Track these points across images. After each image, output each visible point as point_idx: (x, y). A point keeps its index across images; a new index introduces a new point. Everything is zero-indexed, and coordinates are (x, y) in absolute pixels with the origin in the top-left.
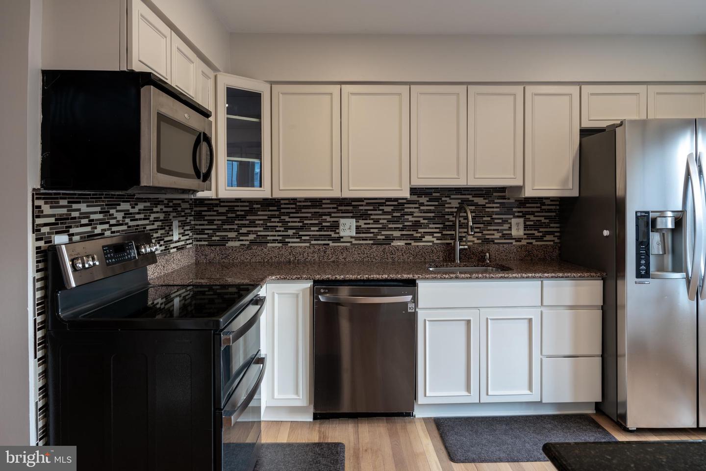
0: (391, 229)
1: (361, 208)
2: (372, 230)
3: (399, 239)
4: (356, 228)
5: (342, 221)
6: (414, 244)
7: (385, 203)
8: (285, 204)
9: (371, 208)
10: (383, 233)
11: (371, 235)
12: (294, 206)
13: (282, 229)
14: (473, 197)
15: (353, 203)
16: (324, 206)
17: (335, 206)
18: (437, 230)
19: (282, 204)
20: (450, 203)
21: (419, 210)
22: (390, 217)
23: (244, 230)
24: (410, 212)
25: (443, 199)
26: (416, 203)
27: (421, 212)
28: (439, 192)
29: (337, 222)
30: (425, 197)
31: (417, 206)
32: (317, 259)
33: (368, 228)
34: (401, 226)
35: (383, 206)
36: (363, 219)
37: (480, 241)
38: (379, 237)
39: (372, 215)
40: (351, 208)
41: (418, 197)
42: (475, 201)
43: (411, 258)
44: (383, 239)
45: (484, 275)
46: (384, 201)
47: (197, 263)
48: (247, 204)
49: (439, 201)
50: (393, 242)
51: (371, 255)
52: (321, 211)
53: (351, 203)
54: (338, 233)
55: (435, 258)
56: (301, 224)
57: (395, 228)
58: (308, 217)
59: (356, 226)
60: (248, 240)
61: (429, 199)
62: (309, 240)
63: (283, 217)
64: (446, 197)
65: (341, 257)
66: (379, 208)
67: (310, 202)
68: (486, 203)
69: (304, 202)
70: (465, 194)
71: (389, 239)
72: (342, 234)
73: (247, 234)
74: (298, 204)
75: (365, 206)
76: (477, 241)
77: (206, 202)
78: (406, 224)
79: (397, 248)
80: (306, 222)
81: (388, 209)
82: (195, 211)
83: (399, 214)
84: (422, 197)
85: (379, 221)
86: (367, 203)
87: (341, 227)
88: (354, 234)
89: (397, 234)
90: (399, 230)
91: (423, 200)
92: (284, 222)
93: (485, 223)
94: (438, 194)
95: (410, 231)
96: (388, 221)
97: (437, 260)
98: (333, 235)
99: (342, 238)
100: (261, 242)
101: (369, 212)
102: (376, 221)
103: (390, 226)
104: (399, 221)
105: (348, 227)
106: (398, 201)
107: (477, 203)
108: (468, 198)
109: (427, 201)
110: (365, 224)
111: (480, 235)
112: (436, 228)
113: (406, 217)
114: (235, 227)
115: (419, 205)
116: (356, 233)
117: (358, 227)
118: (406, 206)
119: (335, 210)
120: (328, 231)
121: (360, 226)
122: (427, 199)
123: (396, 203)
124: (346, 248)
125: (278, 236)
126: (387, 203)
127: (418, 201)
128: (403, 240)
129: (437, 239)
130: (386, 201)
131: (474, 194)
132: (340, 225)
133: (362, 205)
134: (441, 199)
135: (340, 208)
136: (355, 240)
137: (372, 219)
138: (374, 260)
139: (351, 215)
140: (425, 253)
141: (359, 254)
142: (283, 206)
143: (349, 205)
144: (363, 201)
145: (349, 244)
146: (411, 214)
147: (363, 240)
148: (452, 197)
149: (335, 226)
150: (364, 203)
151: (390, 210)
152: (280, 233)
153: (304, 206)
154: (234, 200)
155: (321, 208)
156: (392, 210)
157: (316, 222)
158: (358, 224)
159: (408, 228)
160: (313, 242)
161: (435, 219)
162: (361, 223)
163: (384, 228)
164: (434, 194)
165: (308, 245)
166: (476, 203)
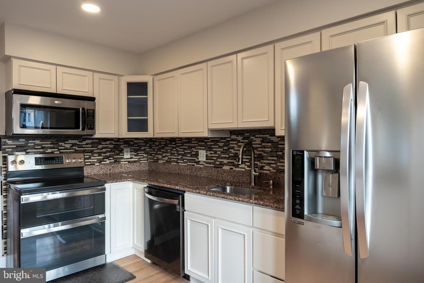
0: (222, 158)
1: (208, 143)
2: (213, 158)
3: (227, 165)
4: (206, 156)
5: (200, 151)
6: (234, 169)
7: (220, 141)
8: (178, 141)
9: (213, 143)
10: (219, 160)
11: (213, 161)
12: (181, 142)
13: (177, 155)
14: (270, 136)
15: (205, 141)
16: (193, 142)
17: (197, 142)
18: (248, 160)
19: (176, 141)
20: (255, 141)
21: (238, 146)
22: (222, 150)
23: (164, 155)
24: (233, 147)
25: (251, 138)
26: (235, 141)
27: (238, 147)
28: (248, 133)
29: (198, 152)
30: (240, 136)
31: (236, 142)
32: (189, 174)
33: (211, 156)
34: (227, 156)
35: (218, 142)
36: (209, 151)
38: (217, 163)
39: (213, 148)
40: (203, 143)
41: (237, 136)
42: (271, 140)
43: (232, 179)
44: (219, 164)
45: (214, 194)
46: (219, 139)
47: (149, 170)
48: (165, 141)
49: (249, 139)
50: (223, 166)
51: (212, 174)
52: (191, 145)
53: (204, 141)
54: (198, 159)
55: (245, 180)
56: (183, 153)
57: (225, 157)
58: (186, 149)
59: (206, 155)
60: (165, 160)
61: (243, 138)
62: (186, 162)
63: (177, 148)
64: (253, 136)
65: (199, 174)
66: (216, 144)
67: (187, 140)
68: (279, 141)
69: (185, 139)
70: (265, 134)
71: (222, 164)
72: (200, 160)
73: (165, 157)
74: (183, 141)
75: (210, 142)
77: (153, 140)
78: (230, 155)
79: (225, 171)
80: (185, 151)
81: (221, 144)
82: (149, 144)
83: (226, 148)
84: (239, 136)
85: (217, 152)
86: (211, 141)
87: (199, 155)
88: (205, 160)
89: (225, 161)
90: (227, 159)
91: (240, 138)
92: (177, 151)
93: (278, 157)
94: (248, 134)
95: (232, 159)
96: (221, 153)
97: (246, 182)
98: (197, 160)
99: (200, 162)
100: (169, 162)
101: (212, 146)
102: (215, 152)
103: (222, 156)
104: (227, 153)
105: (202, 155)
106: (226, 139)
107: (273, 141)
108: (267, 137)
109: (242, 139)
110: (210, 154)
111: (275, 165)
112: (247, 159)
113: (230, 150)
114: (161, 153)
115: (238, 142)
116: (206, 159)
117: (207, 156)
118: (231, 142)
119: (197, 145)
120: (194, 157)
121: (208, 155)
122: (242, 138)
123: (225, 141)
124: (201, 168)
125: (176, 158)
126: (221, 141)
127: (237, 139)
128: (229, 165)
129: (248, 167)
130: (220, 139)
131: (271, 134)
132: (199, 154)
133: (209, 142)
134: (250, 138)
135: (199, 143)
136: (206, 164)
137: (214, 151)
138: (213, 177)
139: (203, 148)
140: (239, 176)
141: (206, 172)
142: (177, 142)
143: (203, 141)
144: (209, 139)
145: (203, 166)
146: (233, 148)
147: (209, 164)
148: (257, 136)
149: (197, 155)
150: (210, 141)
151: (222, 146)
152: (176, 157)
153: (185, 142)
154: (161, 139)
155: (191, 144)
156: (223, 145)
157: (189, 151)
158: (207, 154)
159: (232, 158)
160: (188, 163)
161: (246, 152)
162: (209, 153)
163: (219, 157)
164: (246, 134)
165: (186, 165)
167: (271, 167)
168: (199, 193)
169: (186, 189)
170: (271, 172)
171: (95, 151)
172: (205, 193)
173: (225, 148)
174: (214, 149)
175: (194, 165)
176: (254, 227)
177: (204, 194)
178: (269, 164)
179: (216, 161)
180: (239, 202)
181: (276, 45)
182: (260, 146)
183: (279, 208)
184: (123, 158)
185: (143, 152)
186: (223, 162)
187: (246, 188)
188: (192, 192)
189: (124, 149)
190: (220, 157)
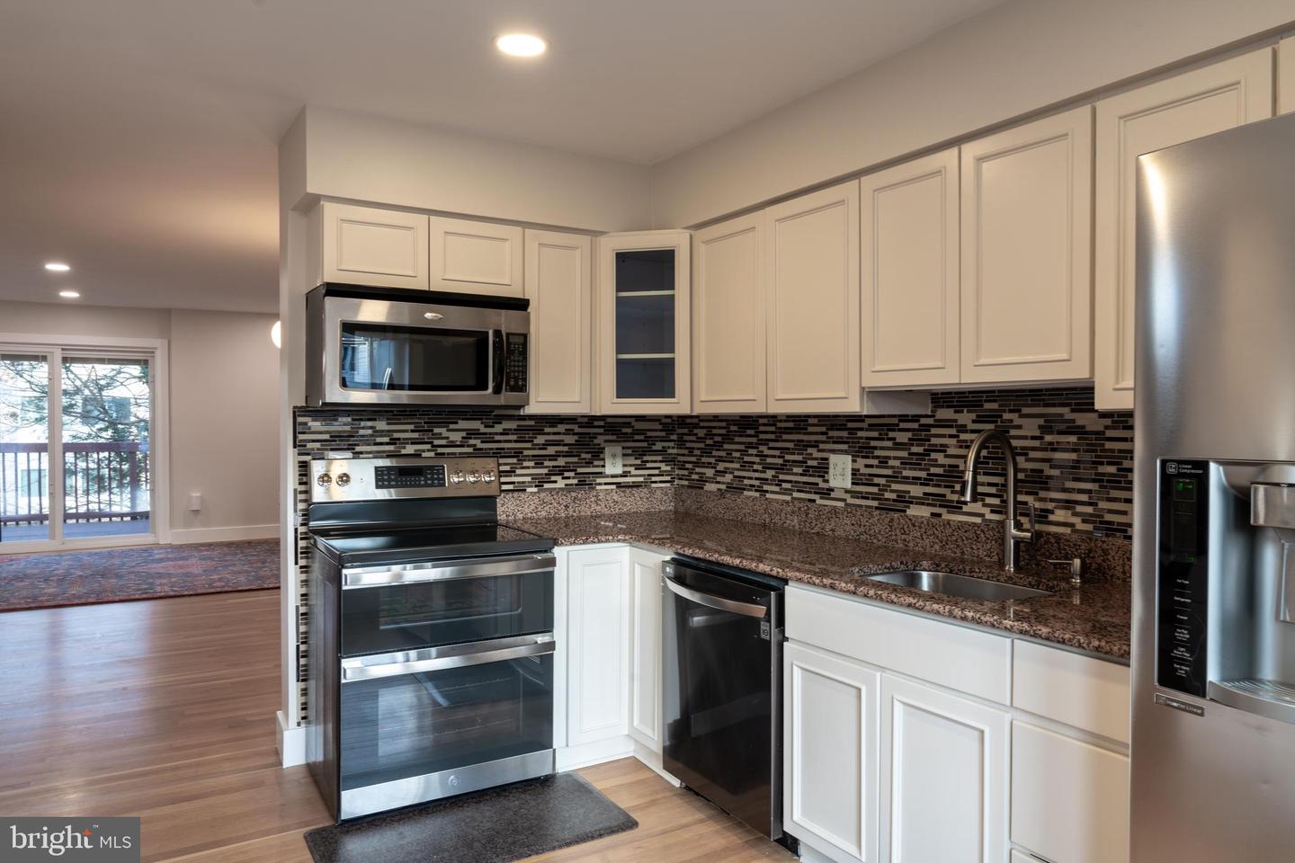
0: (906, 480)
1: (860, 434)
2: (876, 480)
3: (920, 502)
4: (853, 474)
5: (833, 459)
6: (946, 516)
7: (898, 425)
8: (764, 425)
9: (875, 434)
10: (894, 486)
11: (875, 490)
12: (773, 429)
13: (760, 468)
14: (1073, 411)
15: (850, 425)
16: (810, 429)
17: (824, 429)
18: (993, 490)
19: (760, 425)
20: (1019, 427)
21: (958, 441)
22: (904, 454)
23: (721, 466)
24: (941, 445)
25: (1006, 416)
26: (951, 426)
27: (961, 447)
28: (995, 401)
29: (827, 459)
30: (968, 412)
31: (953, 431)
32: (797, 527)
33: (870, 475)
34: (923, 474)
35: (894, 430)
36: (863, 457)
37: (1089, 527)
38: (887, 495)
39: (875, 448)
40: (845, 434)
41: (956, 412)
42: (1079, 423)
43: (937, 547)
44: (894, 501)
46: (895, 421)
47: (676, 512)
48: (724, 424)
49: (996, 422)
50: (909, 507)
51: (870, 530)
52: (805, 438)
53: (846, 425)
54: (827, 481)
55: (982, 553)
56: (780, 461)
57: (914, 478)
58: (789, 449)
59: (853, 470)
60: (723, 483)
61: (978, 416)
62: (790, 490)
63: (761, 448)
64: (1011, 411)
65: (828, 528)
66: (887, 435)
67: (793, 421)
68: (1107, 427)
69: (786, 421)
70: (1054, 405)
71: (904, 500)
72: (832, 484)
73: (723, 472)
74: (779, 425)
75: (867, 430)
76: (1080, 526)
77: (688, 421)
78: (933, 470)
79: (913, 522)
80: (788, 457)
81: (903, 437)
82: (678, 434)
83: (919, 450)
84: (962, 412)
85: (887, 463)
86: (870, 425)
87: (831, 471)
88: (848, 485)
89: (917, 491)
90: (921, 484)
91: (966, 418)
92: (760, 455)
93: (1101, 481)
94: (995, 406)
95: (939, 486)
96: (902, 463)
97: (987, 559)
98: (822, 485)
99: (832, 490)
100: (736, 488)
101: (873, 443)
102: (883, 462)
103: (905, 473)
104: (920, 464)
105: (841, 470)
106: (918, 421)
107: (1083, 427)
108: (1062, 415)
109: (974, 421)
110: (867, 466)
111: (1089, 510)
112: (990, 484)
113: (933, 456)
114: (712, 460)
115: (958, 431)
116: (853, 483)
117: (855, 472)
118: (934, 431)
119: (823, 438)
120: (814, 476)
121: (859, 470)
122: (973, 416)
123: (915, 425)
124: (834, 510)
125: (757, 479)
126: (903, 425)
127: (956, 421)
128: (928, 505)
129: (992, 512)
130: (901, 421)
131: (1077, 404)
132: (831, 466)
133: (861, 429)
134: (1001, 416)
135: (831, 433)
136: (852, 497)
137: (877, 457)
138: (875, 541)
139: (845, 447)
140: (963, 540)
141: (853, 525)
142: (762, 428)
143: (842, 427)
144: (863, 421)
145: (841, 504)
146: (942, 449)
147: (863, 498)
148: (1025, 410)
149: (823, 469)
150: (865, 425)
151: (906, 441)
152: (757, 475)
153: (786, 428)
154: (712, 418)
155: (805, 434)
156: (910, 439)
157: (800, 458)
158: (856, 466)
159: (937, 480)
160: (796, 495)
161: (988, 463)
162: (861, 462)
163: (894, 478)
164: (987, 406)
165: (788, 498)
166: (1079, 427)
167: (1075, 514)
168: (832, 587)
169: (790, 574)
170: (1075, 531)
171: (526, 453)
172: (852, 587)
173: (915, 449)
174: (877, 453)
175: (814, 501)
176: (1017, 708)
177: (848, 592)
178: (1068, 505)
179: (884, 489)
180: (964, 624)
181: (1102, 105)
182: (1036, 443)
183: (1106, 653)
184: (601, 473)
185: (660, 458)
186: (909, 492)
187: (988, 579)
188: (809, 582)
189: (604, 449)
190: (897, 477)
